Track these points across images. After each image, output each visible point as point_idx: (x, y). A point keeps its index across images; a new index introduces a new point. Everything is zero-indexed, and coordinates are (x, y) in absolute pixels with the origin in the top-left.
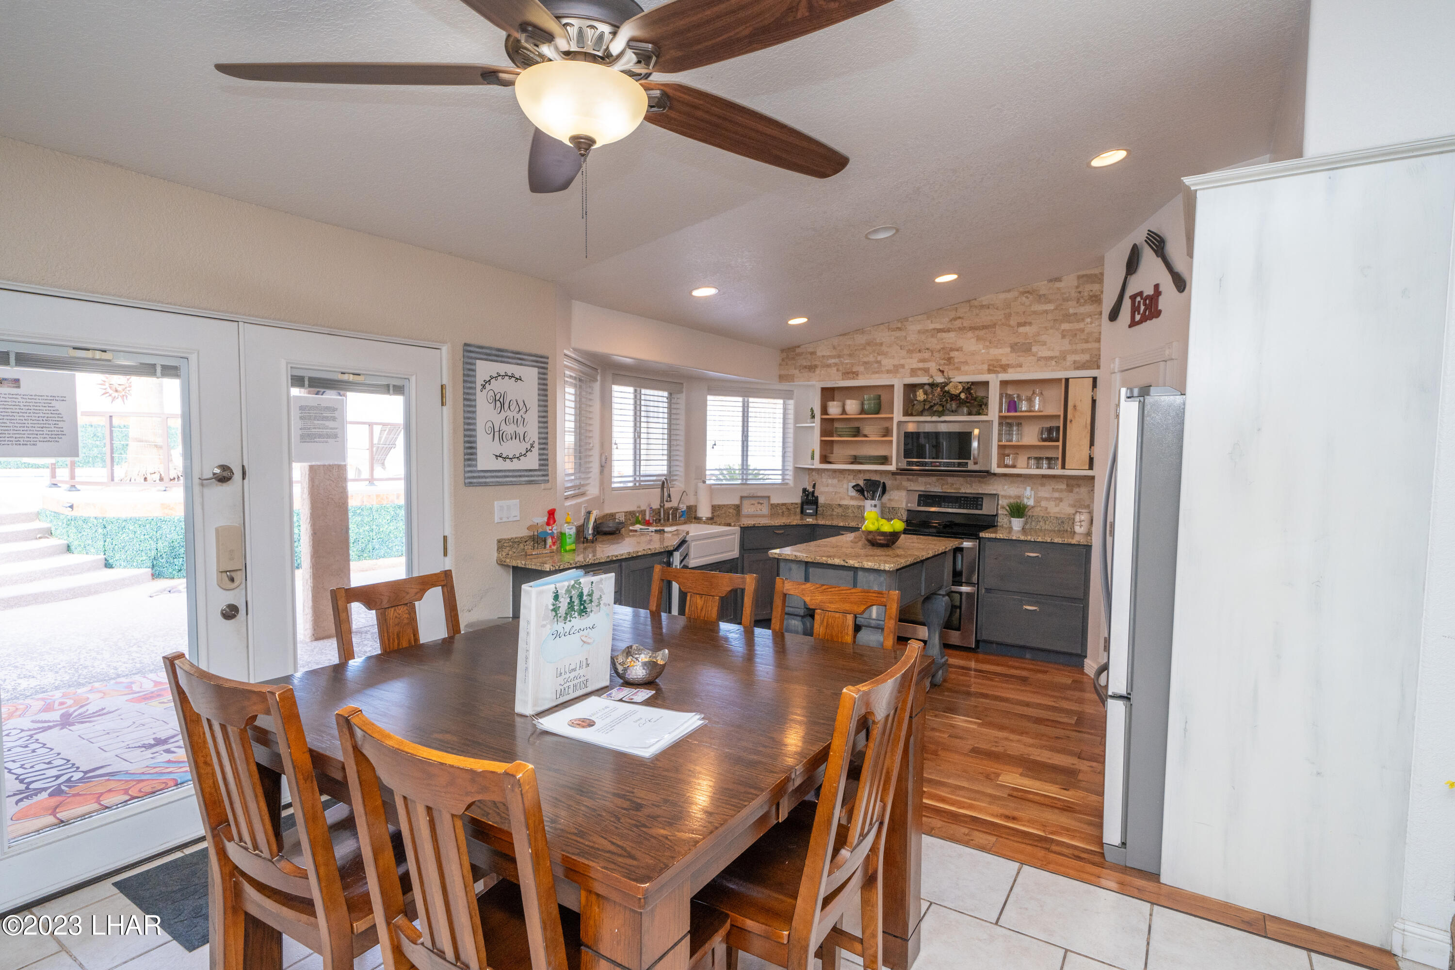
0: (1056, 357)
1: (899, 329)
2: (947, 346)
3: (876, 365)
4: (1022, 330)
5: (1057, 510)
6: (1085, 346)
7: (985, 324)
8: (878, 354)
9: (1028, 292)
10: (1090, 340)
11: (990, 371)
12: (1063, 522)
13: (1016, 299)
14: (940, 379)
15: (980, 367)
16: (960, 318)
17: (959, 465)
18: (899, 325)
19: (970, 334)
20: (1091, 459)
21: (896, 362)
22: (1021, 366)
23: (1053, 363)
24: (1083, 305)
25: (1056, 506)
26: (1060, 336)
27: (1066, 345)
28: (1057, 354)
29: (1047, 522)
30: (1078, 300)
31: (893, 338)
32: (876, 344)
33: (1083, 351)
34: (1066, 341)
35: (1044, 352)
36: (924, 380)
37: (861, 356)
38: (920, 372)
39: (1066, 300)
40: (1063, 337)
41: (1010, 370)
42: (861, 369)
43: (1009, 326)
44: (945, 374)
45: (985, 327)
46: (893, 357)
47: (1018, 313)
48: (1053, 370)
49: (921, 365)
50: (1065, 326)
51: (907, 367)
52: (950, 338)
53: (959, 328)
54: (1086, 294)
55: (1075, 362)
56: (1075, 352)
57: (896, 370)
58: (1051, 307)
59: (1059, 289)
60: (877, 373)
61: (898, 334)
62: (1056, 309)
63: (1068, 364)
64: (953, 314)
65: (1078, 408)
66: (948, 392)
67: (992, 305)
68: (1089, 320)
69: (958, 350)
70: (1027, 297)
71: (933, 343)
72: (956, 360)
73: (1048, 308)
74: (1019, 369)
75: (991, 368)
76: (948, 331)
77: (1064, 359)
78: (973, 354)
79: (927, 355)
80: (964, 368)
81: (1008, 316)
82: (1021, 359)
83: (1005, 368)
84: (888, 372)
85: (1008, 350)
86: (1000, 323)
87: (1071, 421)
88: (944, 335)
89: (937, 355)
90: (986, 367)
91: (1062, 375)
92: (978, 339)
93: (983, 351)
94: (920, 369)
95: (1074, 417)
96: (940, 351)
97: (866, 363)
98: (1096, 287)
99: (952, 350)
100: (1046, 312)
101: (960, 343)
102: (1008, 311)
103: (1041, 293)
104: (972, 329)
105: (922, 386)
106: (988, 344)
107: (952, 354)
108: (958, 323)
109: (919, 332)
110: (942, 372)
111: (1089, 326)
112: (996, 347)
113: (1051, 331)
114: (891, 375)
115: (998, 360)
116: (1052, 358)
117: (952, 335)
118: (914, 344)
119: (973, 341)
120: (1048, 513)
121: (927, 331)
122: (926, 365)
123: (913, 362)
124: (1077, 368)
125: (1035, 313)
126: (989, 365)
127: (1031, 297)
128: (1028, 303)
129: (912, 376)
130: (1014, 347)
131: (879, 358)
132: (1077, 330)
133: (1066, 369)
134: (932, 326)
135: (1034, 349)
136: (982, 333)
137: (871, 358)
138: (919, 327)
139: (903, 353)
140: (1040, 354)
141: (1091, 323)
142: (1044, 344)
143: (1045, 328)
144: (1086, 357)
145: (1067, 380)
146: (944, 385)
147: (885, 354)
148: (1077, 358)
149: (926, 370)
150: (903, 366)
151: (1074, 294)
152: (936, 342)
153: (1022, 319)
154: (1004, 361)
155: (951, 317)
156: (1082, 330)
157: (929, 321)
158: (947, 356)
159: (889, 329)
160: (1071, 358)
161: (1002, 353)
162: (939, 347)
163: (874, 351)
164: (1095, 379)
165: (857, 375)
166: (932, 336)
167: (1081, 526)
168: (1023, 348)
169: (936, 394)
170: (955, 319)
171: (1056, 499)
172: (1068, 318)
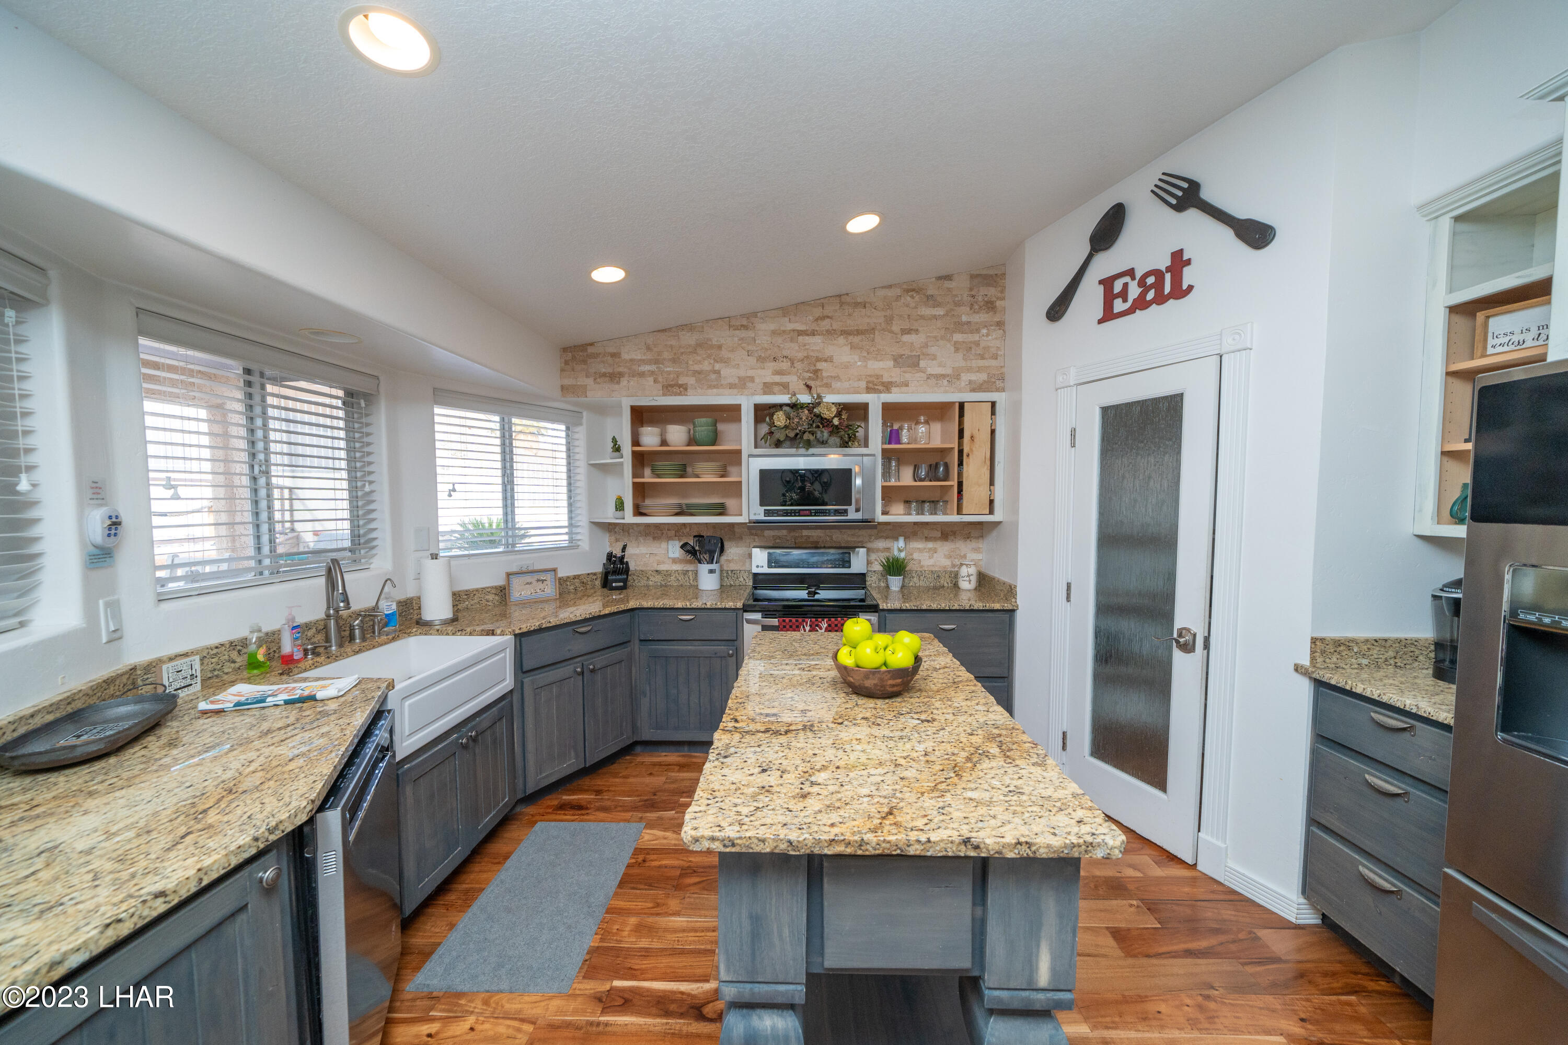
0: (948, 375)
1: (745, 327)
2: (812, 354)
3: (713, 376)
4: (906, 338)
5: (931, 562)
6: (981, 363)
7: (860, 328)
8: (716, 361)
9: (913, 290)
10: (986, 356)
11: (869, 390)
12: (938, 576)
13: (898, 298)
14: (805, 398)
15: (856, 385)
16: (828, 317)
17: (837, 512)
18: (745, 322)
19: (841, 340)
20: (991, 502)
21: (742, 373)
22: (907, 385)
23: (945, 382)
24: (978, 313)
25: (930, 558)
26: (952, 349)
27: (958, 360)
28: (949, 371)
29: (922, 578)
30: (971, 308)
31: (736, 339)
32: (712, 347)
33: (980, 370)
34: (960, 356)
35: (934, 368)
36: (784, 399)
37: (691, 362)
38: (776, 389)
39: (958, 304)
40: (957, 350)
41: (894, 389)
42: (691, 381)
43: (892, 332)
44: (813, 390)
45: (858, 332)
46: (737, 366)
47: (901, 316)
48: (946, 392)
49: (777, 379)
50: (958, 337)
51: (757, 380)
52: (816, 343)
53: (827, 331)
54: (980, 299)
55: (970, 382)
56: (969, 370)
57: (742, 384)
58: (940, 312)
59: (949, 290)
60: (716, 387)
61: (743, 334)
62: (946, 315)
63: (963, 384)
64: (818, 312)
65: (975, 440)
66: (818, 416)
67: (871, 304)
68: (984, 331)
69: (826, 361)
70: (912, 297)
71: (792, 349)
72: (825, 374)
73: (938, 314)
74: (904, 389)
75: (871, 385)
76: (813, 333)
77: (958, 377)
78: (846, 366)
79: (785, 365)
80: (836, 385)
81: (889, 320)
82: (908, 376)
83: (888, 387)
84: (732, 386)
85: (891, 363)
86: (878, 327)
87: (968, 455)
88: (807, 339)
89: (798, 365)
90: (863, 384)
91: (956, 397)
92: (853, 347)
93: (859, 363)
94: (777, 384)
95: (971, 450)
96: (802, 360)
97: (699, 373)
98: (992, 292)
99: (818, 360)
100: (935, 317)
101: (830, 350)
102: (889, 313)
103: (929, 292)
104: (845, 333)
105: (780, 406)
106: (865, 354)
107: (820, 365)
108: (826, 324)
109: (774, 333)
110: (809, 387)
111: (985, 338)
112: (876, 359)
113: (941, 342)
114: (735, 391)
115: (879, 377)
116: (943, 376)
117: (817, 339)
118: (766, 350)
119: (847, 348)
120: (922, 567)
121: (784, 331)
122: (785, 379)
123: (766, 374)
124: (973, 390)
125: (922, 317)
126: (868, 382)
127: (917, 298)
128: (913, 305)
129: (765, 393)
130: (898, 360)
131: (717, 367)
132: (971, 342)
133: (960, 391)
134: (790, 326)
135: (922, 364)
136: (856, 339)
137: (706, 366)
138: (773, 327)
139: (752, 361)
140: (930, 371)
141: (988, 335)
142: (934, 358)
143: (935, 337)
144: (983, 377)
145: (962, 406)
146: (810, 407)
147: (726, 361)
148: (973, 377)
149: (785, 387)
150: (752, 379)
151: (966, 298)
152: (797, 348)
153: (906, 325)
154: (886, 379)
155: (817, 315)
156: (977, 344)
157: (787, 319)
158: (812, 368)
159: (730, 326)
160: (966, 377)
161: (883, 367)
162: (800, 355)
163: (709, 356)
164: (993, 404)
165: (686, 389)
166: (792, 340)
167: (970, 581)
168: (909, 362)
169: (804, 418)
170: (823, 318)
171: (930, 549)
172: (960, 326)
